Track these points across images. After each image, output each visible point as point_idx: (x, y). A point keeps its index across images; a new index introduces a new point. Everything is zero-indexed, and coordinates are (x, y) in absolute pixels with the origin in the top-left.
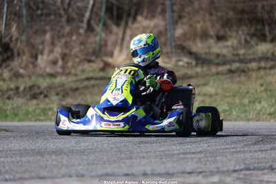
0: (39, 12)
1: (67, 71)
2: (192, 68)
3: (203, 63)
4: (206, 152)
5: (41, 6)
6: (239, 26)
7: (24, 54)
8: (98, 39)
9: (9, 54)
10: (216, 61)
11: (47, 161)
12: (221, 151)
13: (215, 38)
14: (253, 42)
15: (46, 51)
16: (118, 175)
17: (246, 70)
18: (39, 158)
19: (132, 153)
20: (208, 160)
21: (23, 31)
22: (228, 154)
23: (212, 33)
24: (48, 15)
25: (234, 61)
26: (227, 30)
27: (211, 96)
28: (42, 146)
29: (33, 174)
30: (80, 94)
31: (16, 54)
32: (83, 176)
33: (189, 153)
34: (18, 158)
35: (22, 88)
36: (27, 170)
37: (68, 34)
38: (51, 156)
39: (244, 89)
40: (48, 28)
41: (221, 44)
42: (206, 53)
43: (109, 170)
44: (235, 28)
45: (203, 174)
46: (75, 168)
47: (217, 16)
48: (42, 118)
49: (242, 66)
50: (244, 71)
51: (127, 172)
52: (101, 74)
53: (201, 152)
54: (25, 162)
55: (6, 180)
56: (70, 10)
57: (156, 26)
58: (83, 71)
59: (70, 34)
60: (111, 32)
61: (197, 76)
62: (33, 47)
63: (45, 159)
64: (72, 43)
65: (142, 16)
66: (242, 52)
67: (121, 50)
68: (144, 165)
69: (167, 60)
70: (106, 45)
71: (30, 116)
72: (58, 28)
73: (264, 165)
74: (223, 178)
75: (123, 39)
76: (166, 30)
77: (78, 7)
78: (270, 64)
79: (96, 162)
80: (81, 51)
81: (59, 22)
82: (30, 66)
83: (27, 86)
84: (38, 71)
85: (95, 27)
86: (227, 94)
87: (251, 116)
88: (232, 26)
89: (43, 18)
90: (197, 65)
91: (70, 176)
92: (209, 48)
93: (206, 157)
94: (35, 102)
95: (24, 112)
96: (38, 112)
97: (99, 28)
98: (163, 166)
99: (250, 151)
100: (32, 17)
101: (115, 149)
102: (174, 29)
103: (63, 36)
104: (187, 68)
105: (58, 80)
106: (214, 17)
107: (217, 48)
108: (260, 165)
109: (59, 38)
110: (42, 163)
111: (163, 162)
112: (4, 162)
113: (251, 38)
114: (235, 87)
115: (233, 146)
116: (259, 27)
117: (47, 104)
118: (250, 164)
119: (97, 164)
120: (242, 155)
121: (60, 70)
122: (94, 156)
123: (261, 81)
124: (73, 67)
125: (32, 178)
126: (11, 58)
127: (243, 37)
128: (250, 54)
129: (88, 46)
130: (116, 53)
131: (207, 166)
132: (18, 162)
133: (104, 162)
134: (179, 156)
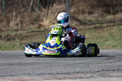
0: (10, 3)
1: (23, 28)
2: (78, 26)
3: (83, 24)
4: (85, 63)
6: (99, 8)
7: (4, 21)
8: (36, 14)
10: (89, 23)
11: (15, 68)
12: (91, 63)
13: (88, 13)
14: (105, 15)
15: (13, 20)
16: (46, 74)
17: (102, 27)
18: (11, 67)
19: (52, 64)
20: (86, 67)
21: (3, 11)
22: (94, 64)
23: (86, 11)
24: (14, 4)
25: (97, 23)
26: (93, 9)
27: (86, 39)
29: (8, 74)
30: (29, 38)
32: (30, 74)
33: (77, 64)
34: (2, 67)
35: (3, 36)
36: (6, 72)
37: (23, 12)
38: (16, 66)
39: (101, 35)
40: (14, 9)
41: (91, 16)
42: (84, 20)
43: (42, 72)
44: (97, 9)
45: (84, 73)
46: (27, 71)
47: (89, 3)
48: (12, 49)
49: (100, 25)
50: (101, 27)
51: (50, 72)
52: (38, 30)
53: (83, 63)
54: (5, 69)
56: (24, 1)
57: (62, 8)
58: (30, 28)
59: (24, 12)
60: (42, 11)
61: (80, 30)
62: (8, 18)
63: (13, 67)
64: (25, 16)
65: (55, 3)
66: (100, 19)
67: (46, 19)
68: (57, 69)
70: (40, 17)
71: (7, 48)
72: (19, 10)
73: (110, 69)
74: (92, 75)
75: (47, 14)
76: (66, 10)
78: (112, 24)
79: (36, 68)
80: (29, 19)
81: (19, 7)
82: (7, 26)
83: (6, 35)
84: (10, 28)
85: (35, 9)
86: (94, 38)
87: (104, 47)
88: (95, 8)
89: (12, 5)
90: (80, 25)
91: (25, 75)
92: (86, 17)
93: (85, 65)
94: (9, 42)
95: (4, 46)
96: (10, 46)
97: (37, 9)
98: (66, 70)
99: (104, 63)
100: (7, 5)
101: (44, 63)
102: (70, 9)
103: (21, 13)
104: (76, 26)
105: (19, 32)
106: (87, 4)
107: (89, 17)
108: (109, 69)
109: (19, 14)
110: (12, 69)
111: (66, 68)
113: (104, 13)
114: (97, 34)
115: (96, 61)
116: (107, 8)
117: (14, 43)
118: (104, 68)
119: (37, 69)
120: (100, 64)
121: (20, 28)
122: (35, 66)
123: (109, 32)
124: (26, 26)
125: (8, 76)
127: (100, 13)
128: (104, 20)
129: (32, 17)
130: (44, 20)
131: (85, 70)
132: (2, 69)
133: (40, 68)
134: (73, 65)
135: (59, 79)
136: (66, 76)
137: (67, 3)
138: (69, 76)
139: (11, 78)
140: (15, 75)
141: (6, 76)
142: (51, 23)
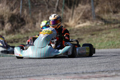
0: (36, 4)
2: (103, 26)
3: (108, 23)
4: (109, 62)
5: (37, 1)
7: (30, 22)
8: (62, 14)
9: (24, 22)
10: (113, 22)
11: (41, 68)
12: (116, 61)
13: (113, 13)
15: (39, 21)
16: (72, 74)
18: (37, 67)
19: (77, 64)
20: (110, 66)
21: (29, 12)
22: (119, 63)
23: (111, 10)
24: (40, 5)
26: (118, 9)
27: (112, 38)
28: (38, 62)
29: (34, 74)
31: (26, 23)
32: (56, 74)
33: (102, 63)
34: (28, 68)
35: (29, 37)
36: (32, 73)
37: (49, 13)
38: (42, 66)
40: (40, 11)
41: (115, 15)
42: (109, 19)
43: (67, 72)
45: (109, 72)
46: (53, 71)
47: (113, 3)
51: (75, 72)
53: (107, 62)
54: (31, 69)
55: (23, 77)
56: (49, 2)
57: (87, 8)
60: (67, 12)
61: (105, 29)
62: (34, 19)
63: (40, 68)
65: (80, 3)
67: (72, 19)
68: (82, 69)
69: (92, 23)
70: (65, 17)
72: (44, 11)
74: (117, 73)
75: (73, 14)
76: (91, 9)
77: (53, 1)
79: (62, 68)
81: (45, 8)
82: (33, 27)
84: (36, 29)
85: (60, 9)
86: (119, 37)
89: (38, 6)
90: (105, 24)
91: (51, 75)
92: (110, 17)
93: (110, 64)
97: (62, 10)
98: (91, 69)
100: (33, 6)
101: (70, 62)
102: (95, 9)
103: (46, 14)
104: (101, 26)
106: (112, 3)
107: (114, 17)
110: (38, 70)
111: (91, 67)
112: (22, 70)
122: (61, 66)
125: (34, 76)
126: (24, 24)
130: (70, 20)
131: (110, 68)
132: (28, 70)
133: (65, 68)
134: (98, 64)
135: (85, 78)
136: (91, 75)
137: (92, 3)
138: (94, 75)
139: (37, 78)
140: (41, 76)
141: (32, 77)
142: (76, 23)
